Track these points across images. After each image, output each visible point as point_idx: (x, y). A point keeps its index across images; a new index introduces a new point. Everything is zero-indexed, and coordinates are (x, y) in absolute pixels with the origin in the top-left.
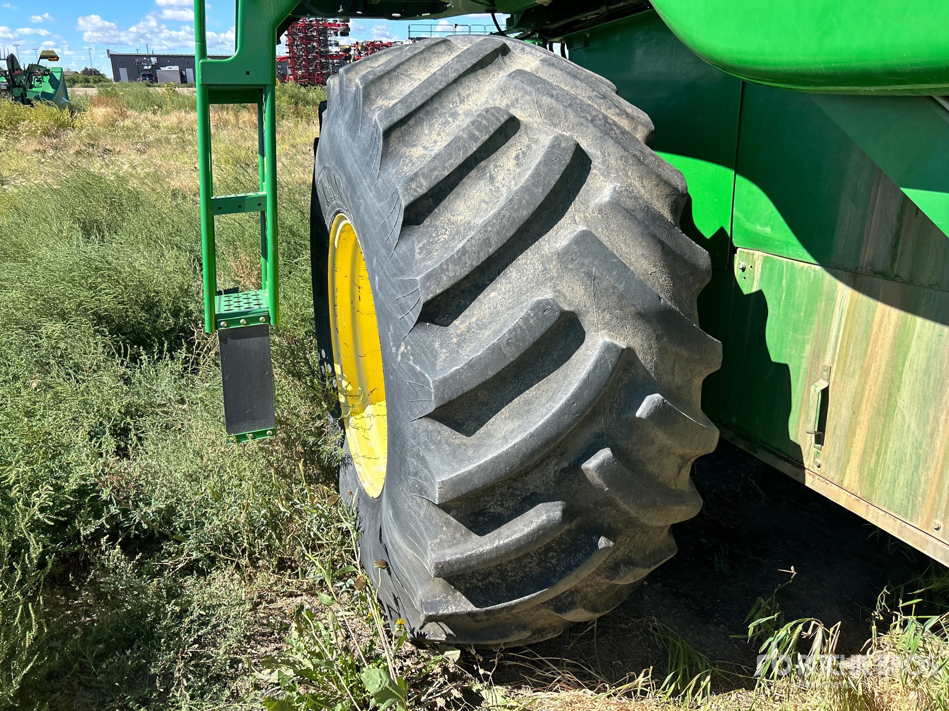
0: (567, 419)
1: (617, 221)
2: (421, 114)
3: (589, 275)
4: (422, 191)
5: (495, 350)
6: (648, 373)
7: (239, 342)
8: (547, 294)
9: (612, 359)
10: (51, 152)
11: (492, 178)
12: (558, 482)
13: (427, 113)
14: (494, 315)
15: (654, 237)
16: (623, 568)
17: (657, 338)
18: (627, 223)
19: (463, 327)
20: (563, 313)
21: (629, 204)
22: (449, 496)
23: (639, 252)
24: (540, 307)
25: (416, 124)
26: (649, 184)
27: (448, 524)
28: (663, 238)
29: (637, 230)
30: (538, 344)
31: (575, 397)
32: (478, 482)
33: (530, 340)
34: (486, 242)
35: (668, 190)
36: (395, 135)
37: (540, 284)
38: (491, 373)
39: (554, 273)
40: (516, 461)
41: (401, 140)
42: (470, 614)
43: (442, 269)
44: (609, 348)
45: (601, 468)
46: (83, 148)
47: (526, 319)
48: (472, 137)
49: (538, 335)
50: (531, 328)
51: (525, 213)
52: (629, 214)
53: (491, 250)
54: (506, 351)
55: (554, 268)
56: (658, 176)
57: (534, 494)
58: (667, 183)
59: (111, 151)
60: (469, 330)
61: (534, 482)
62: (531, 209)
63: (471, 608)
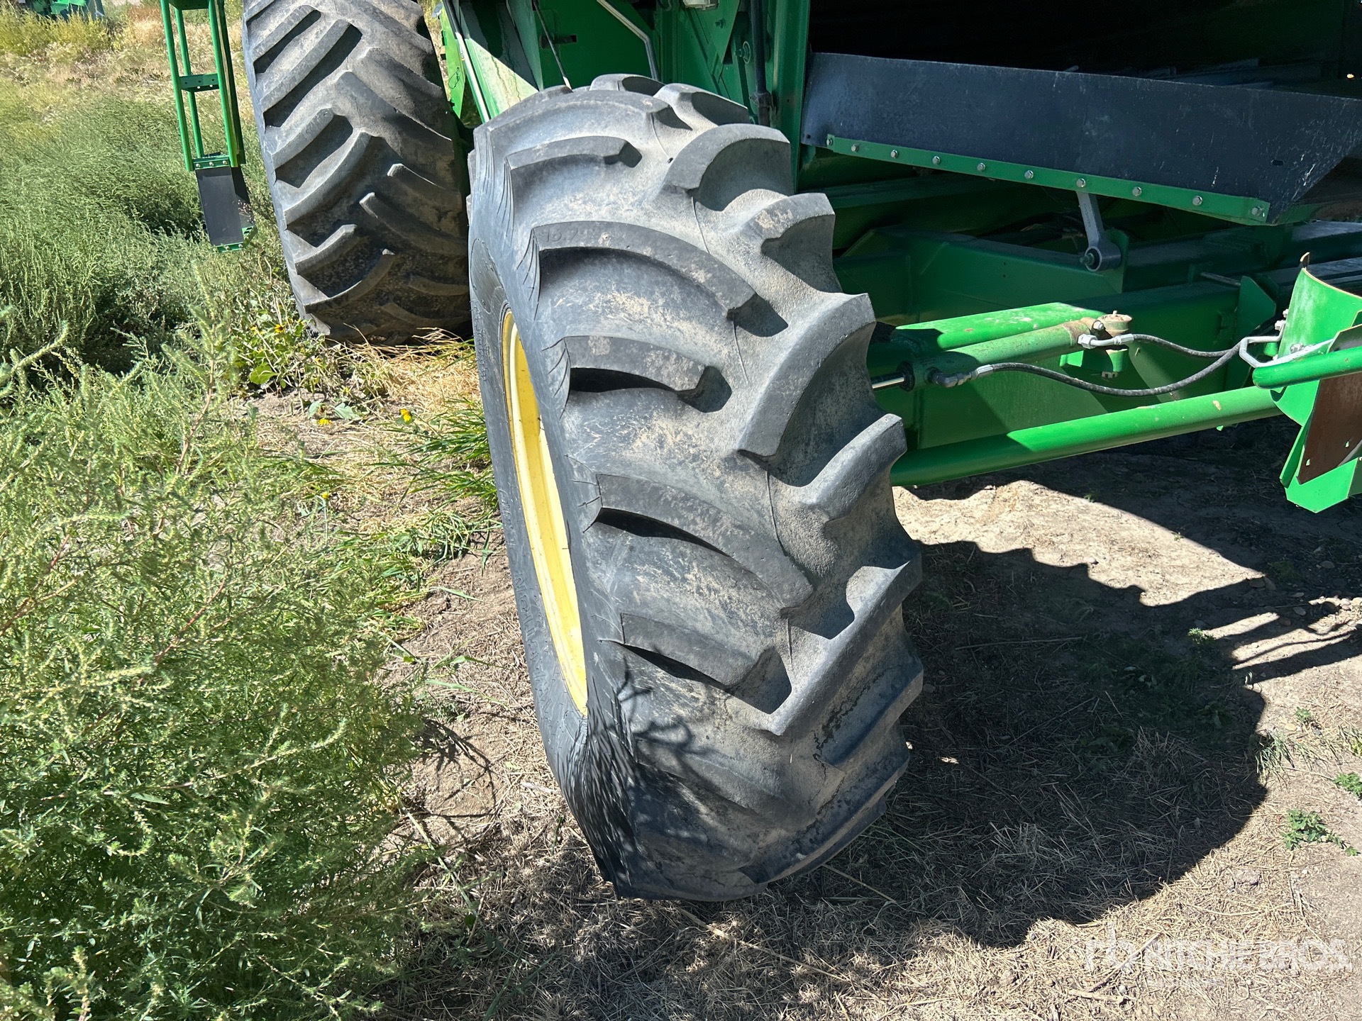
0: (343, 174)
1: (372, 67)
2: (269, 11)
3: (352, 96)
4: (261, 54)
5: (300, 136)
6: (396, 153)
7: (211, 178)
8: (329, 106)
9: (365, 142)
10: (86, 82)
11: (302, 45)
12: (350, 213)
13: (273, 10)
14: (302, 119)
15: (396, 77)
16: (412, 276)
17: (400, 133)
18: (378, 69)
19: (288, 127)
20: (336, 117)
21: (378, 58)
22: (292, 220)
23: (388, 86)
24: (322, 113)
25: (266, 17)
26: (405, 48)
27: (300, 242)
28: (403, 77)
29: (386, 73)
30: (323, 132)
31: (346, 161)
32: (304, 211)
33: (318, 130)
34: (294, 79)
35: (419, 52)
36: (253, 24)
37: (325, 102)
38: (301, 149)
39: (334, 96)
40: (320, 197)
41: (258, 26)
42: (326, 302)
43: (271, 95)
44: (362, 135)
45: (368, 202)
46: (125, 74)
47: (315, 119)
48: (290, 23)
49: (322, 128)
50: (318, 124)
51: (314, 63)
52: (379, 63)
53: (296, 83)
54: (307, 136)
55: (333, 93)
56: (410, 43)
57: (339, 220)
58: (417, 48)
59: (158, 76)
60: (291, 128)
61: (337, 212)
62: (318, 61)
63: (324, 298)
